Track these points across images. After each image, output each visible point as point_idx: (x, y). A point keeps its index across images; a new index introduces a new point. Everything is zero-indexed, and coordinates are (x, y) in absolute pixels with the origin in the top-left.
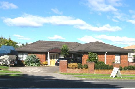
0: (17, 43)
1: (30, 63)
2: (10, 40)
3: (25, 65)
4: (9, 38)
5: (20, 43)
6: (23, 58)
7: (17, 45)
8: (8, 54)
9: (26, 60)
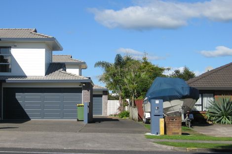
0: (162, 70)
1: (219, 117)
2: (146, 63)
3: (210, 123)
4: (144, 59)
5: (169, 69)
6: (202, 105)
7: (163, 74)
8: (183, 97)
9: (211, 110)
